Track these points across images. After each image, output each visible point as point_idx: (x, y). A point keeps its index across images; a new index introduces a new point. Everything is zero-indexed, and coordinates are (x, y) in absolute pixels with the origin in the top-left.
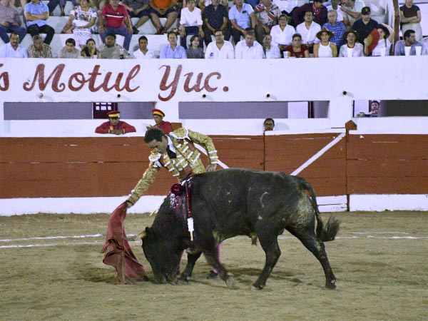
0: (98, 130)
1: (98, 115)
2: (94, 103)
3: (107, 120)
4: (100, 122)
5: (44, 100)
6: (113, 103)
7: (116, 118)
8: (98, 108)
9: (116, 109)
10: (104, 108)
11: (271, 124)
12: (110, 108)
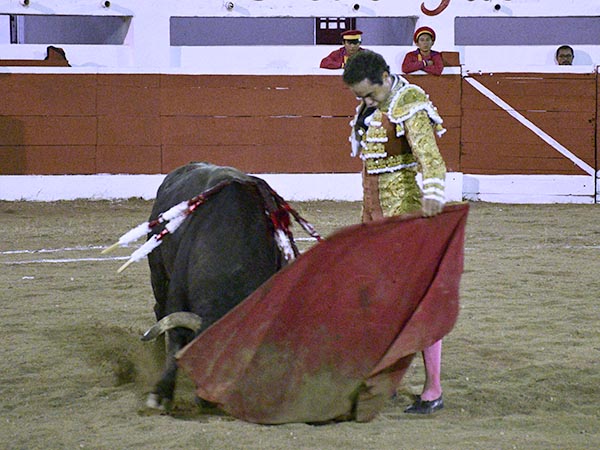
0: (325, 64)
1: (324, 37)
2: (318, 19)
3: (337, 48)
4: (327, 50)
5: (234, 13)
6: (348, 19)
7: (355, 42)
8: (323, 26)
9: (354, 28)
10: (333, 26)
11: (568, 56)
12: (343, 26)
